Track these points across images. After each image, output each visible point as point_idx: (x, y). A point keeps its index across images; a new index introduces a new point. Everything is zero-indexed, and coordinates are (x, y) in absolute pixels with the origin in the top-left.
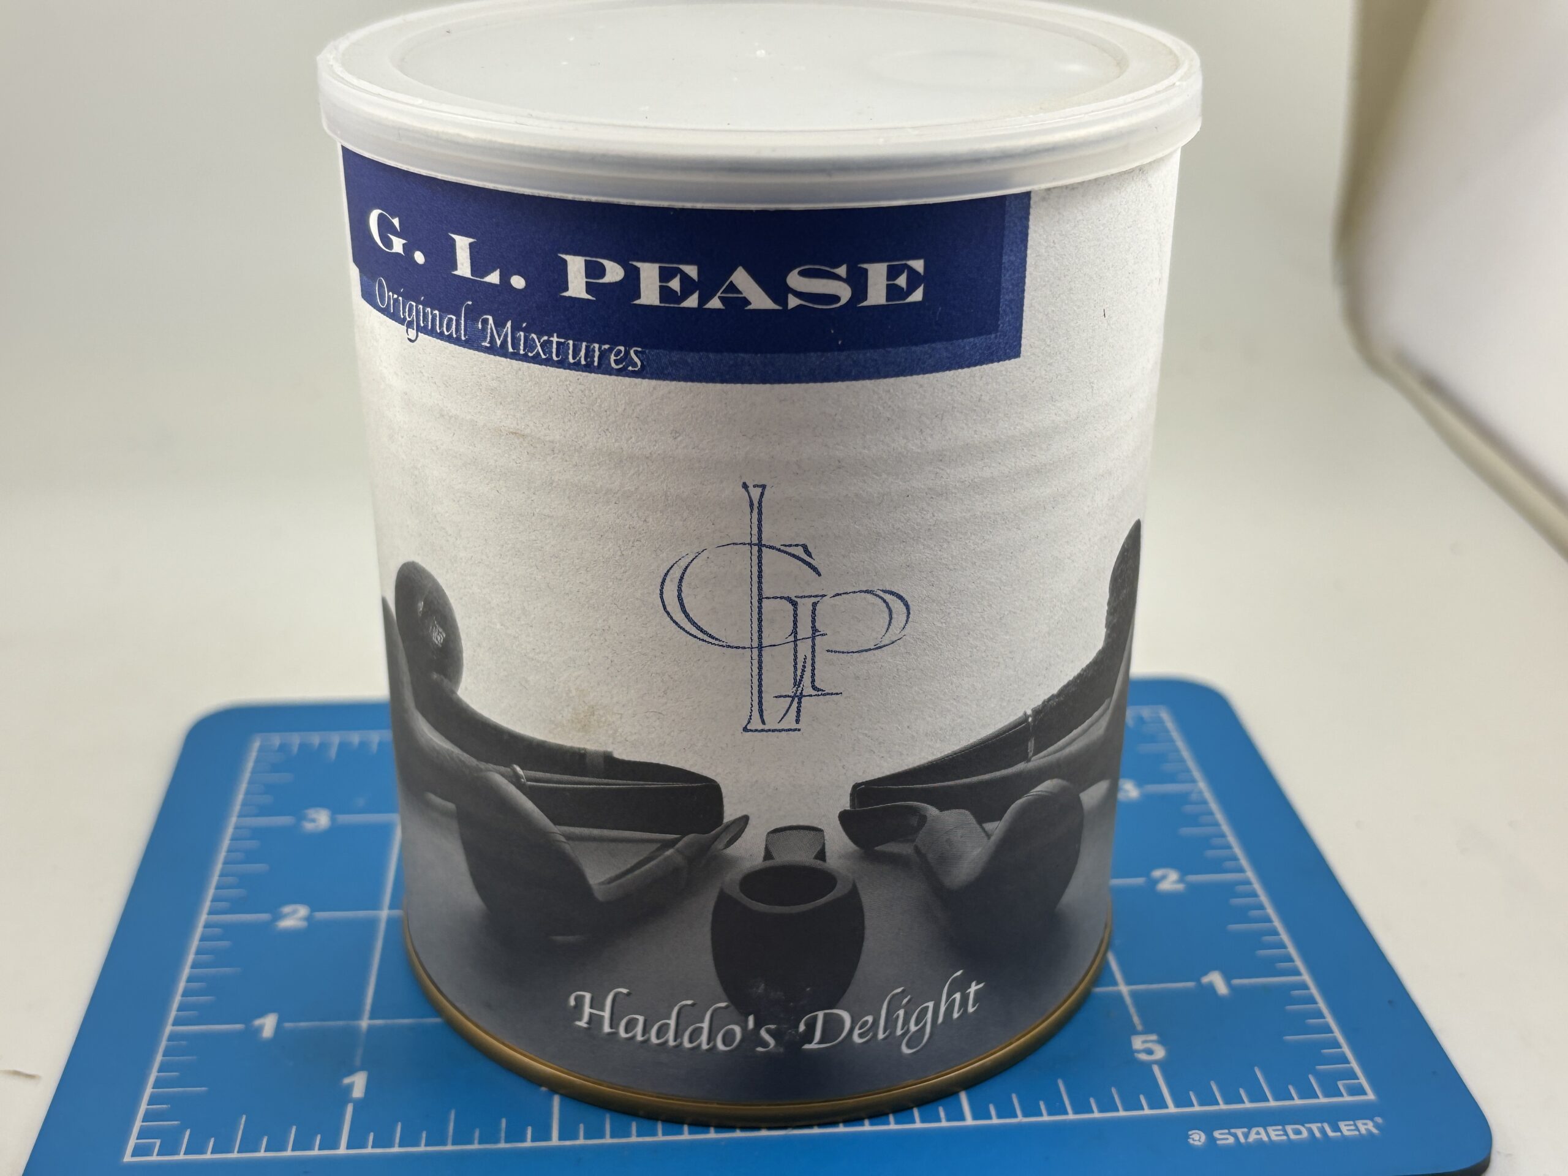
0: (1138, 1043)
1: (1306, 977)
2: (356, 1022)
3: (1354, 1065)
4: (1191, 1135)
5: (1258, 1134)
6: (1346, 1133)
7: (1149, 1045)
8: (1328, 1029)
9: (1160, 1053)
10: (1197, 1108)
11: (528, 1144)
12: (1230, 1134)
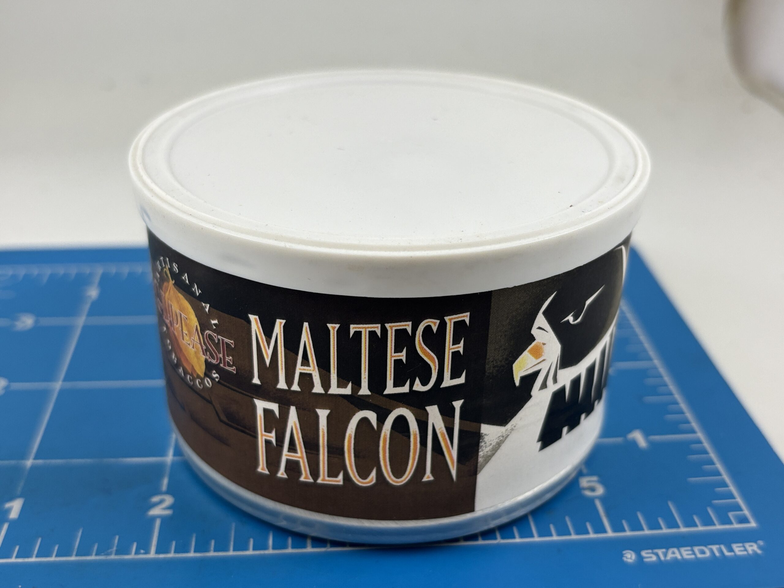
0: (584, 482)
1: (700, 435)
2: (23, 462)
3: (739, 500)
4: (625, 554)
5: (673, 554)
6: (738, 553)
7: (592, 484)
8: (719, 474)
9: (600, 491)
10: (629, 533)
11: (132, 556)
12: (653, 553)
